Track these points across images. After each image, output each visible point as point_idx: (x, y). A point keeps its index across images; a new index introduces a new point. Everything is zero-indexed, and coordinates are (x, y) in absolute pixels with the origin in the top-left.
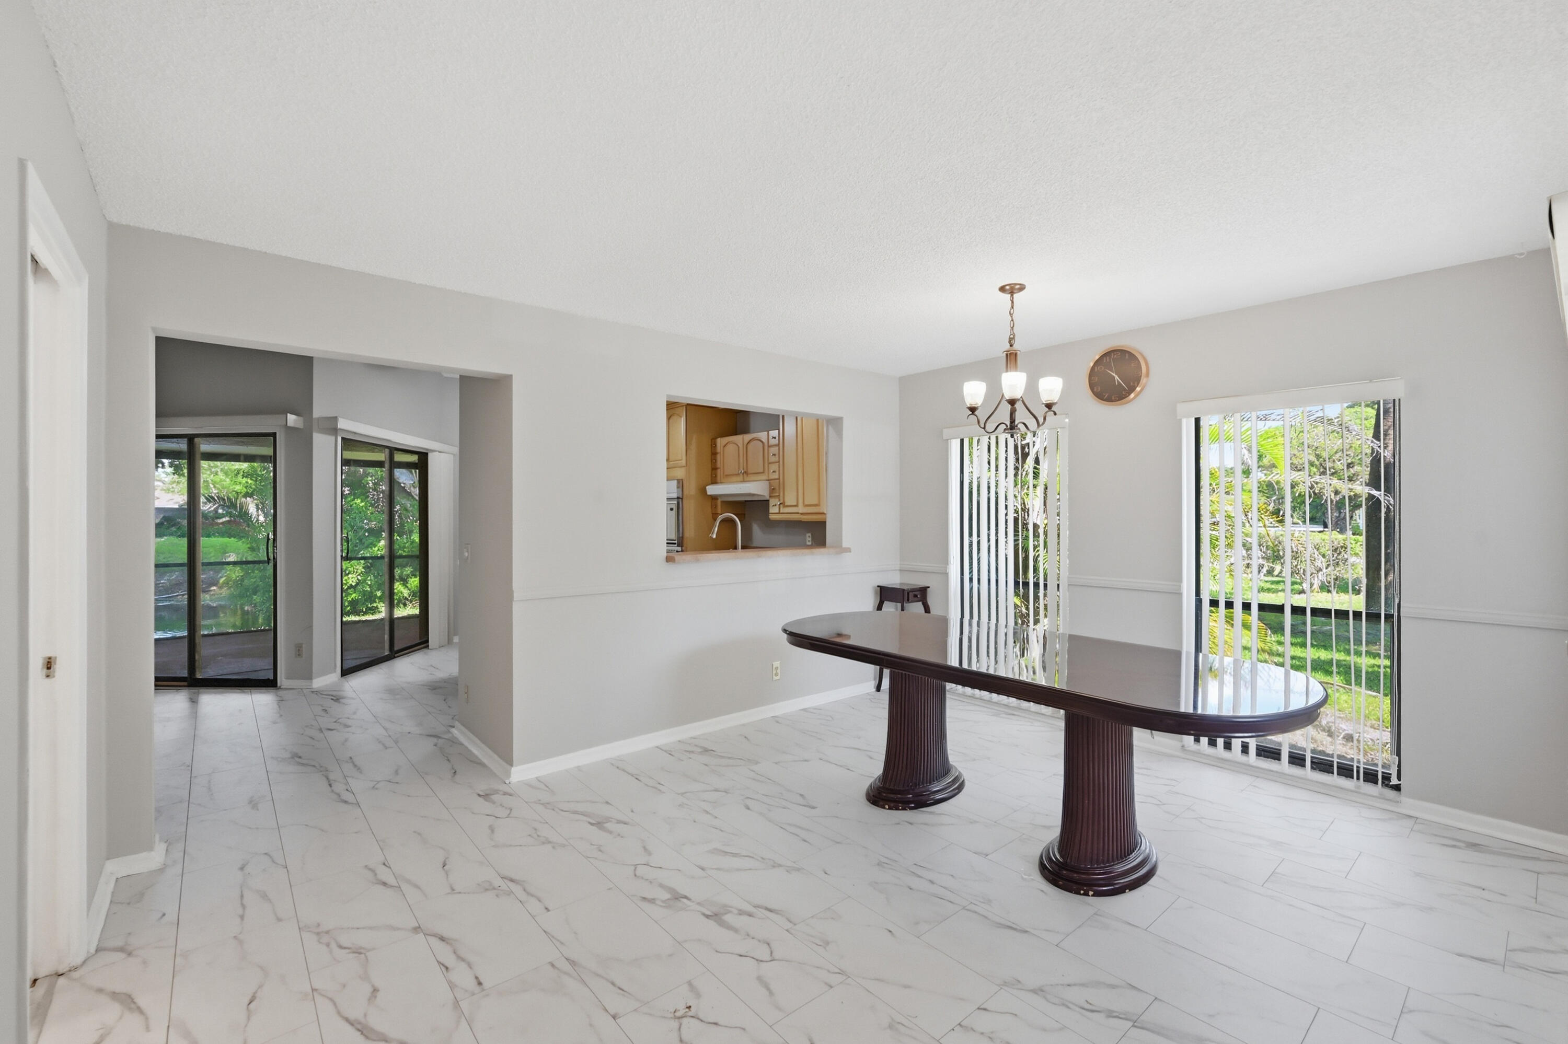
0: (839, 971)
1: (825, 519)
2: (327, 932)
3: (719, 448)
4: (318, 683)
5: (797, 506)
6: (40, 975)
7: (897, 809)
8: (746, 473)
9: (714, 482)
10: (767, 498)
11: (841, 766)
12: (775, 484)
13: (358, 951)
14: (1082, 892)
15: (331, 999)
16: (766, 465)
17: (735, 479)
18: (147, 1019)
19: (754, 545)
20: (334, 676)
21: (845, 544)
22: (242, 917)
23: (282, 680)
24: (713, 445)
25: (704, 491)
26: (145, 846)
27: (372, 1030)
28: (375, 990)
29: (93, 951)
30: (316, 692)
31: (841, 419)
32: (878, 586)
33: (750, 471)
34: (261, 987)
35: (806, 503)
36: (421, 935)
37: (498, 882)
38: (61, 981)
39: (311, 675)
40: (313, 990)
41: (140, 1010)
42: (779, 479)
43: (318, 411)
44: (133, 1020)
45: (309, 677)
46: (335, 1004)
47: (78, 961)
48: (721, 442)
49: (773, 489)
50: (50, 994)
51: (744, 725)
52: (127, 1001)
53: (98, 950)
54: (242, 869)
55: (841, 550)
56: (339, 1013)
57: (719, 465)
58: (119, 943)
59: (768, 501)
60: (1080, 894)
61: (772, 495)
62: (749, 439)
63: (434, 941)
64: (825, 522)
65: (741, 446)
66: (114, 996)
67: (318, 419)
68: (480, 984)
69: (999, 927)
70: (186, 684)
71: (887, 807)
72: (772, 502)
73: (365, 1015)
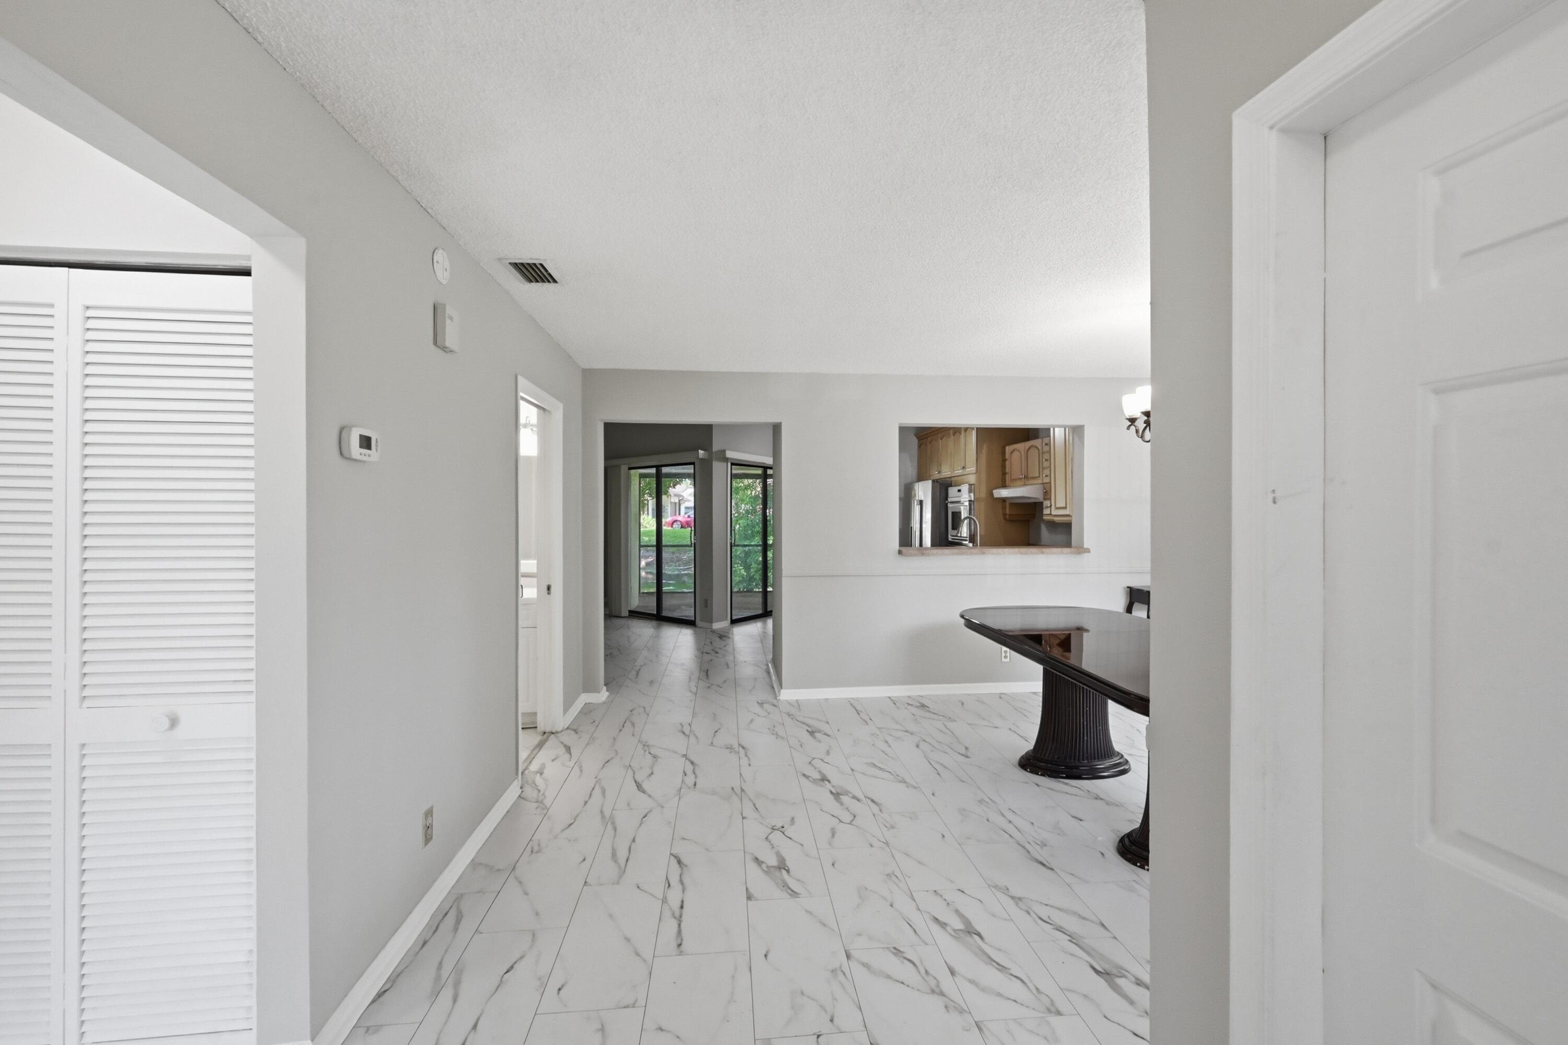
0: (885, 842)
1: (1071, 520)
2: (648, 746)
3: (1007, 456)
4: (717, 626)
5: (1065, 508)
6: (547, 731)
7: (1037, 774)
8: (1026, 477)
9: (1004, 486)
10: (1041, 499)
11: (1022, 737)
12: (1047, 486)
13: (655, 757)
14: (1138, 864)
15: (634, 772)
16: (1041, 470)
17: (1018, 483)
18: (571, 757)
19: (1043, 543)
20: (726, 624)
21: (1086, 545)
22: (620, 731)
23: (698, 622)
24: (1004, 453)
25: (992, 494)
26: (597, 690)
27: (642, 787)
28: (652, 773)
29: (565, 728)
30: (713, 631)
31: (1083, 426)
32: (1128, 587)
33: (1030, 475)
34: (612, 758)
35: (1057, 506)
36: (684, 759)
37: (736, 746)
38: (553, 735)
39: (712, 619)
40: (630, 766)
41: (570, 754)
42: (1050, 483)
43: (716, 447)
44: (568, 756)
45: (711, 622)
46: (634, 774)
47: (560, 729)
48: (1008, 449)
49: (1045, 492)
50: (546, 740)
51: (969, 695)
52: (568, 749)
53: (567, 729)
54: (631, 711)
55: (1082, 550)
56: (634, 777)
57: (1007, 470)
58: (575, 728)
59: (1042, 503)
60: (1136, 865)
61: (1046, 497)
62: (1029, 447)
63: (688, 763)
64: (1071, 524)
65: (1023, 453)
66: (565, 746)
67: (716, 452)
68: (695, 785)
69: (1033, 860)
70: (654, 618)
71: (1029, 770)
72: (1046, 503)
73: (643, 781)
